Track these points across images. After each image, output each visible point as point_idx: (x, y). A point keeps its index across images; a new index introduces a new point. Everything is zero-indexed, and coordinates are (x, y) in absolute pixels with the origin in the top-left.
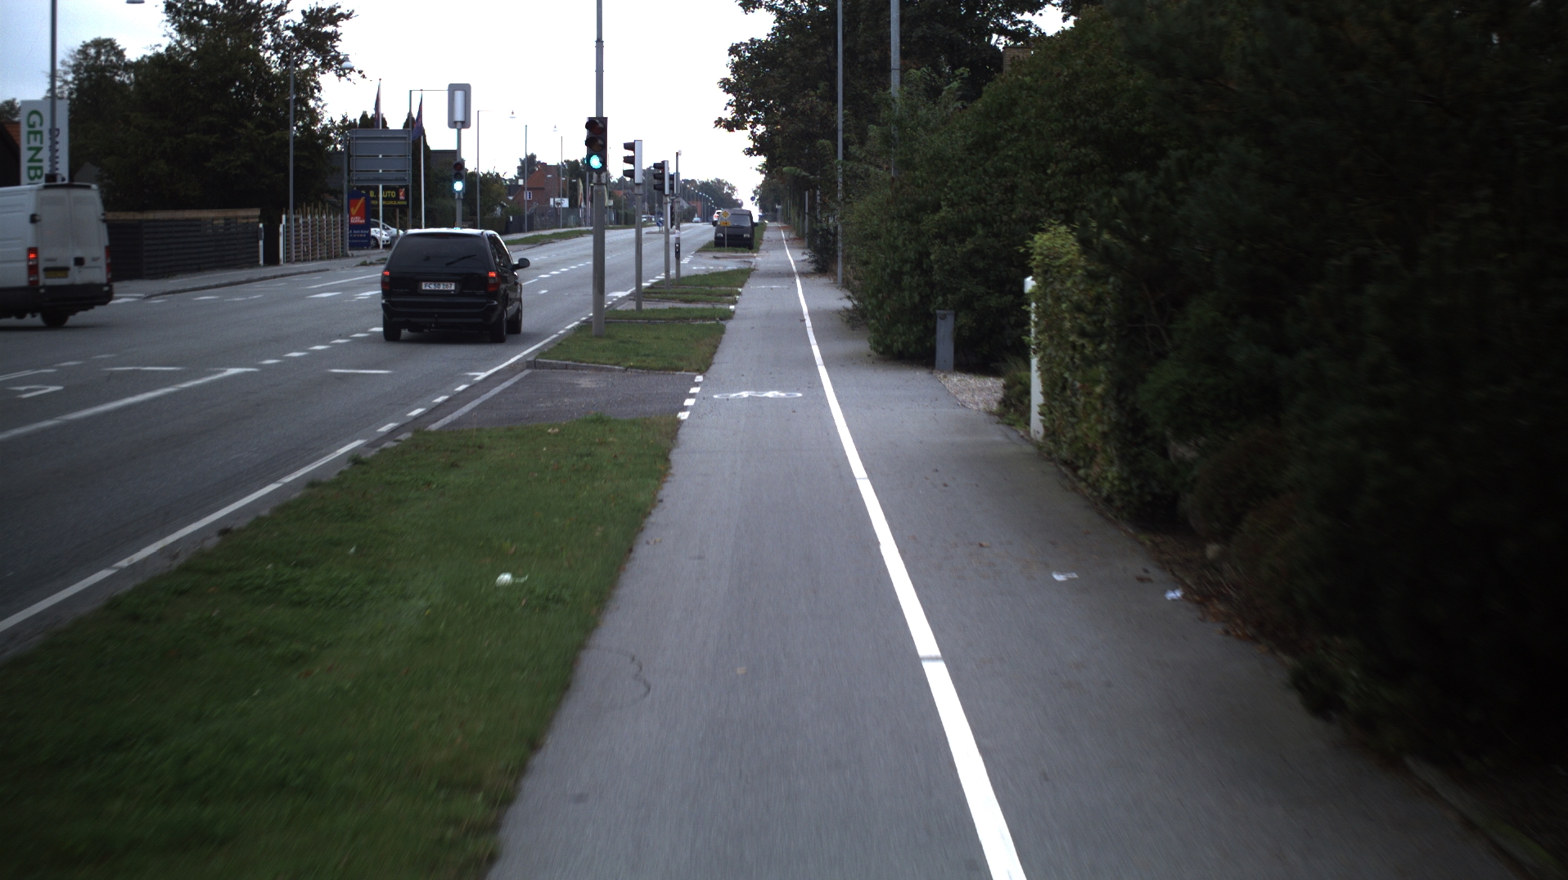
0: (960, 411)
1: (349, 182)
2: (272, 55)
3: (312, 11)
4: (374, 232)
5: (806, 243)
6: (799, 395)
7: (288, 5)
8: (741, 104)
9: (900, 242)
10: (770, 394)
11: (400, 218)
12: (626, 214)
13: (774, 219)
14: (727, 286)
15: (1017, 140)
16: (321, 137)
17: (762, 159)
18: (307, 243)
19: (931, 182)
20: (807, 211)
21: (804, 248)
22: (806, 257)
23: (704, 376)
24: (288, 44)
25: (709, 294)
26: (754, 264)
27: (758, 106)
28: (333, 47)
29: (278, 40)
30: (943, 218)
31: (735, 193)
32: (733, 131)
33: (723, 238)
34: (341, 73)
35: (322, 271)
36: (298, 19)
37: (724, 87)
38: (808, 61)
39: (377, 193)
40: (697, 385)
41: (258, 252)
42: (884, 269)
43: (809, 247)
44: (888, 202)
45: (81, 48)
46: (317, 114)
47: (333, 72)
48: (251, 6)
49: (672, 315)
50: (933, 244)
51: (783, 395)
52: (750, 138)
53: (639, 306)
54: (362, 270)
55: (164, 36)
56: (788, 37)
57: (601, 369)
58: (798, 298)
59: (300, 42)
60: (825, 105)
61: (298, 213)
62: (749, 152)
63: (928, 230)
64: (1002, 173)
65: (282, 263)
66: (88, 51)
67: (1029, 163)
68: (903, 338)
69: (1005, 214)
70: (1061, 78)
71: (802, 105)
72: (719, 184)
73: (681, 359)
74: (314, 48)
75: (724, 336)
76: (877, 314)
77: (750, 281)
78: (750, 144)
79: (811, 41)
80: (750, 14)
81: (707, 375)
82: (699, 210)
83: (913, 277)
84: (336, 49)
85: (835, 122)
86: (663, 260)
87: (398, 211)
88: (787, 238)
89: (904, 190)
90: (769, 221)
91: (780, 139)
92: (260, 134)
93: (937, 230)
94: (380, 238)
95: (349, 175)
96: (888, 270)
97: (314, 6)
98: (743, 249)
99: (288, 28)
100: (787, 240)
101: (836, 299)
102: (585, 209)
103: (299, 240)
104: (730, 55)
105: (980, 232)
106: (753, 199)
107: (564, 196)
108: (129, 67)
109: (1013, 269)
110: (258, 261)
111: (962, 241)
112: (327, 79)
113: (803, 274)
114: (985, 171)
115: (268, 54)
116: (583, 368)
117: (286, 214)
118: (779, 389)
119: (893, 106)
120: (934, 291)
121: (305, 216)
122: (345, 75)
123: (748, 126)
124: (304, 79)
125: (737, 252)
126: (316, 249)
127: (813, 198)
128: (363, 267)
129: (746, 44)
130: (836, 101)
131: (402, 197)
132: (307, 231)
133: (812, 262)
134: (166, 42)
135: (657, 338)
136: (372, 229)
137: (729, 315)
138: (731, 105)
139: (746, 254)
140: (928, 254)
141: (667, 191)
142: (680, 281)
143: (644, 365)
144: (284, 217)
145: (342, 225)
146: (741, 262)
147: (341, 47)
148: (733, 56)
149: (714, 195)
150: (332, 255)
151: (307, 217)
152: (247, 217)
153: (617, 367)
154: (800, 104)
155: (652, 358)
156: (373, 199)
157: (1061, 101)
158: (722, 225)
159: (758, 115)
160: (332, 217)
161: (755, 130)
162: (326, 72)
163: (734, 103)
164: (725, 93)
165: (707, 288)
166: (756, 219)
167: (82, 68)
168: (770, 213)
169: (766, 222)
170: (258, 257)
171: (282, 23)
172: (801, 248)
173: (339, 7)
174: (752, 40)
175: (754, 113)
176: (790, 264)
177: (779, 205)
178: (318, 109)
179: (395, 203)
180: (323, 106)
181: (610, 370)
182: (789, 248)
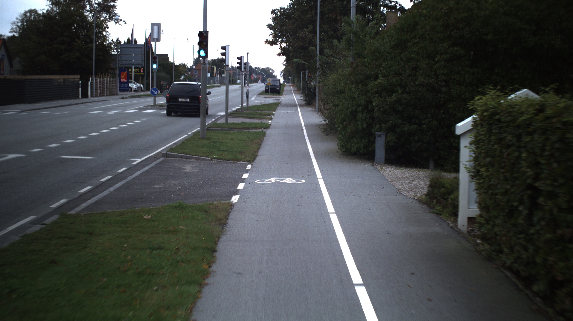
1: (119, 65)
2: (89, 14)
4: (130, 85)
5: (301, 92)
6: (304, 181)
8: (276, 34)
9: (356, 96)
10: (287, 180)
11: (141, 80)
12: (233, 80)
13: (288, 82)
14: (268, 111)
15: (418, 43)
16: (108, 46)
17: (284, 58)
18: (101, 89)
19: (373, 64)
20: (302, 79)
22: (302, 98)
23: (252, 165)
24: (96, 10)
25: (260, 114)
26: (280, 100)
27: (283, 35)
28: (114, 11)
29: (92, 8)
30: (380, 83)
31: (274, 72)
32: (272, 45)
33: (268, 90)
35: (104, 101)
37: (269, 27)
38: (304, 17)
39: (132, 70)
40: (247, 171)
41: (79, 92)
42: (347, 109)
43: (302, 94)
44: (349, 75)
45: (24, 13)
46: (106, 37)
47: (114, 21)
49: (242, 126)
50: (374, 97)
51: (294, 181)
52: (280, 48)
53: (227, 120)
54: (121, 100)
55: (46, 6)
56: (296, 7)
57: (199, 159)
58: (299, 118)
59: (100, 9)
60: (311, 35)
61: (97, 77)
62: (279, 54)
63: (372, 90)
64: (410, 60)
65: (89, 97)
66: (27, 14)
67: (425, 55)
68: (357, 145)
69: (412, 82)
70: (443, 11)
71: (301, 35)
72: (268, 69)
73: (241, 153)
74: (106, 12)
75: (265, 138)
76: (343, 132)
77: (278, 108)
78: (279, 51)
79: (306, 8)
81: (254, 164)
82: (260, 79)
83: (363, 114)
84: (115, 12)
86: (241, 99)
87: (140, 77)
88: (293, 90)
89: (358, 68)
90: (286, 83)
91: (292, 49)
92: (83, 45)
93: (376, 90)
94: (133, 87)
95: (119, 62)
96: (349, 110)
98: (276, 94)
99: (96, 3)
100: (293, 91)
101: (318, 119)
102: (217, 77)
103: (97, 88)
104: (271, 14)
105: (400, 91)
106: (280, 74)
109: (417, 111)
110: (79, 96)
111: (390, 96)
112: (111, 24)
113: (301, 106)
114: (401, 59)
115: (88, 14)
116: (190, 158)
117: (92, 77)
118: (292, 176)
120: (375, 122)
122: (118, 22)
123: (279, 43)
124: (101, 24)
125: (274, 95)
126: (105, 92)
127: (304, 74)
128: (123, 99)
129: (278, 10)
130: (316, 34)
131: (142, 72)
132: (101, 84)
133: (304, 100)
134: (47, 8)
135: (232, 139)
136: (130, 84)
137: (268, 126)
138: (272, 35)
139: (277, 96)
140: (372, 102)
141: (243, 70)
142: (248, 108)
143: (222, 157)
144: (90, 79)
145: (116, 82)
146: (275, 99)
147: (116, 11)
148: (273, 14)
149: (266, 73)
150: (112, 94)
151: (101, 79)
152: (74, 79)
153: (207, 158)
154: (301, 34)
155: (226, 153)
156: (130, 72)
157: (443, 23)
158: (268, 84)
159: (283, 39)
160: (112, 79)
161: (281, 45)
162: (111, 21)
163: (273, 34)
164: (269, 30)
165: (260, 112)
166: (282, 82)
167: (24, 21)
168: (287, 80)
169: (285, 83)
170: (79, 94)
172: (300, 94)
174: (281, 8)
175: (281, 38)
176: (295, 101)
177: (290, 77)
178: (107, 36)
179: (139, 74)
180: (109, 34)
181: (203, 160)
182: (294, 94)
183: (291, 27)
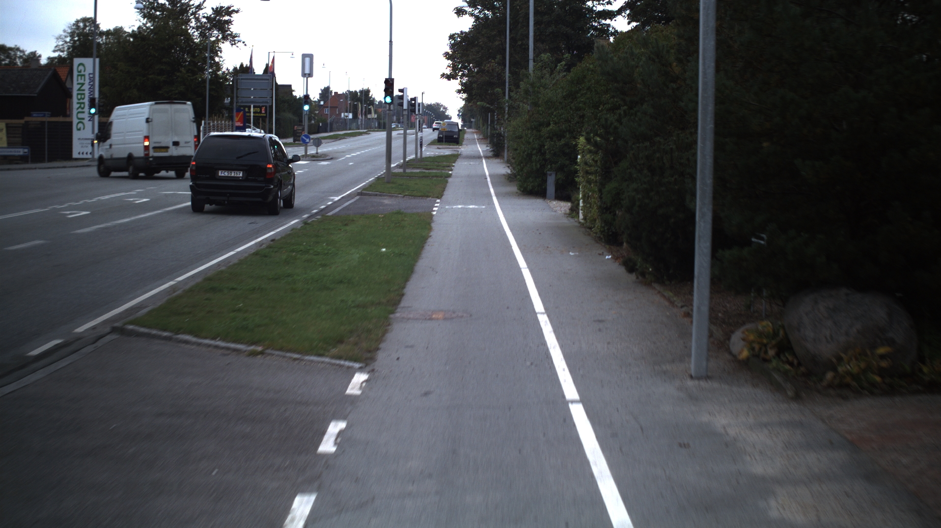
0: (554, 213)
1: (237, 103)
2: (194, 32)
3: (217, 8)
5: (488, 141)
6: (484, 207)
7: (204, 4)
8: (455, 66)
9: (531, 140)
10: (471, 207)
11: (262, 124)
12: (384, 123)
13: (470, 127)
14: (446, 162)
15: (586, 94)
16: (222, 78)
17: (465, 95)
19: (546, 113)
20: (489, 123)
21: (488, 144)
22: (488, 148)
23: (440, 200)
24: (204, 26)
25: (438, 166)
26: (460, 152)
27: (465, 68)
28: (229, 28)
29: (198, 24)
30: (551, 129)
31: (447, 111)
32: (450, 80)
33: (442, 138)
34: (233, 43)
36: (209, 12)
37: (446, 56)
38: (491, 44)
39: (250, 109)
40: (438, 203)
42: (524, 153)
43: (490, 143)
44: (526, 122)
45: (75, 23)
47: (229, 42)
48: (183, 4)
49: (421, 175)
50: (547, 141)
51: (476, 207)
52: (460, 84)
53: (404, 171)
57: (393, 196)
58: (484, 169)
59: (210, 25)
60: (500, 67)
61: (210, 120)
62: (459, 92)
63: (544, 135)
64: (578, 109)
66: (79, 25)
67: (591, 105)
68: (532, 184)
72: (438, 105)
73: (429, 192)
74: (218, 29)
75: (448, 184)
76: (521, 174)
77: (458, 160)
78: (460, 87)
79: (493, 33)
80: (460, 18)
81: (442, 198)
83: (537, 156)
84: (231, 29)
85: (505, 76)
86: (414, 146)
87: (261, 119)
88: (478, 138)
89: (534, 116)
90: (467, 128)
91: (476, 85)
92: (189, 76)
93: (548, 135)
95: (237, 99)
96: (526, 153)
97: (218, 5)
98: (454, 144)
99: (204, 17)
100: (478, 140)
101: (503, 169)
102: (361, 119)
104: (449, 40)
105: (568, 136)
106: (458, 115)
107: (350, 112)
108: (102, 34)
109: (575, 151)
111: (560, 140)
112: (225, 46)
113: (486, 157)
114: (571, 108)
115: (192, 31)
116: (384, 196)
117: (204, 120)
118: (475, 204)
119: (530, 77)
120: (547, 163)
121: (213, 122)
122: (235, 44)
123: (459, 77)
124: (213, 46)
125: (450, 145)
127: (493, 116)
129: (458, 34)
130: (505, 66)
131: (263, 112)
133: (492, 151)
134: (137, 24)
135: (416, 184)
136: (247, 129)
137: (450, 176)
138: (450, 67)
139: (455, 147)
140: (544, 146)
141: (417, 113)
142: (423, 159)
143: (412, 194)
144: (203, 122)
145: (232, 127)
146: (452, 151)
147: (234, 29)
148: (451, 40)
149: (436, 112)
153: (400, 195)
154: (487, 67)
155: (416, 192)
156: (248, 112)
158: (440, 130)
159: (464, 72)
160: (227, 122)
161: (462, 80)
162: (225, 42)
164: (447, 60)
165: (436, 163)
166: (460, 127)
167: (75, 34)
168: (468, 123)
169: (465, 128)
171: (201, 15)
172: (485, 144)
173: (233, 6)
174: (461, 32)
175: (462, 71)
176: (480, 152)
177: (473, 118)
178: (220, 63)
179: (260, 115)
180: (223, 60)
181: (396, 197)
182: (479, 144)
183: (474, 57)
